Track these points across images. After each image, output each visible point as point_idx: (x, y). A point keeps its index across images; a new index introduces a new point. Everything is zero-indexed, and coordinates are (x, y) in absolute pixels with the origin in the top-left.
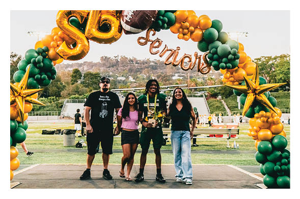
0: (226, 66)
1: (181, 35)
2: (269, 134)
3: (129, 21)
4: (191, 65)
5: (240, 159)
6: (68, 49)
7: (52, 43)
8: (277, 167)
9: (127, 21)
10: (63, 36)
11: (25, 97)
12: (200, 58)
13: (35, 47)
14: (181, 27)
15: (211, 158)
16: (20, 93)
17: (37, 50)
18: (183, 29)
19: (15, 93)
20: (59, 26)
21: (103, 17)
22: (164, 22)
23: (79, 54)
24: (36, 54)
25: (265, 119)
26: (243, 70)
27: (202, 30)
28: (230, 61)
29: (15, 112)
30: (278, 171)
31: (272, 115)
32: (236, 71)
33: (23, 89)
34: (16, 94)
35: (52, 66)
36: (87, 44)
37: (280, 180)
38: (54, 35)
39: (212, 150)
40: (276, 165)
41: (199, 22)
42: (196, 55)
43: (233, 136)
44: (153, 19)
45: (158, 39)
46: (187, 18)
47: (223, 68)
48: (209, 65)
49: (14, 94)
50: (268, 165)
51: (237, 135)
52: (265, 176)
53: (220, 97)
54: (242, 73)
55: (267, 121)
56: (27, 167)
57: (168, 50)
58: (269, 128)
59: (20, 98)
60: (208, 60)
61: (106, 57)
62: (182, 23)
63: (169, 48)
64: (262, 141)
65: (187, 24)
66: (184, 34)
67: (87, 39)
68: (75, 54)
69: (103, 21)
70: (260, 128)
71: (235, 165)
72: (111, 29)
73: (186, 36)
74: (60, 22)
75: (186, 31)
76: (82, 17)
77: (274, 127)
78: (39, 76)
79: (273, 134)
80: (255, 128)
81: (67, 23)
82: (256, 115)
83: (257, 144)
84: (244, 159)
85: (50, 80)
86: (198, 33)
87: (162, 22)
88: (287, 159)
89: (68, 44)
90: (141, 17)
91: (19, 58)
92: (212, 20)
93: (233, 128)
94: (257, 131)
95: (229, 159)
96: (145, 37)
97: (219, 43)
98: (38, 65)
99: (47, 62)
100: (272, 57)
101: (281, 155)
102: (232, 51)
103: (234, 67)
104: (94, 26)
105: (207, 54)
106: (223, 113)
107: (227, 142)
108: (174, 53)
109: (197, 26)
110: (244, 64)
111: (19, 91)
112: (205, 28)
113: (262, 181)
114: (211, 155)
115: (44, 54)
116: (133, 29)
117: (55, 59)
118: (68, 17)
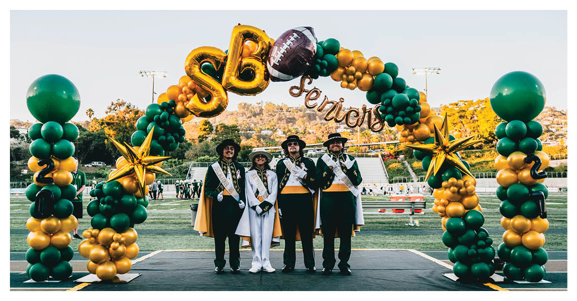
0: (403, 120)
1: (345, 83)
2: (460, 208)
3: (278, 64)
4: (358, 120)
5: (425, 242)
6: (201, 103)
7: (180, 96)
8: (472, 251)
9: (274, 64)
10: (193, 87)
11: (146, 166)
12: (370, 112)
13: (158, 102)
14: (345, 73)
15: (388, 241)
16: (141, 160)
17: (160, 104)
18: (348, 76)
19: (135, 159)
20: (189, 74)
21: (245, 61)
22: (322, 66)
23: (215, 110)
24: (159, 110)
25: (456, 189)
26: (425, 125)
27: (372, 76)
28: (409, 114)
29: (134, 185)
30: (473, 255)
31: (464, 183)
32: (417, 127)
33: (144, 155)
34: (136, 162)
35: (180, 125)
36: (225, 97)
37: (476, 268)
38: (183, 86)
39: (389, 230)
40: (470, 249)
41: (368, 65)
42: (364, 109)
43: (418, 210)
44: (308, 64)
45: (315, 88)
46: (353, 60)
47: (400, 124)
48: (382, 121)
49: (133, 162)
50: (461, 249)
51: (423, 209)
52: (455, 264)
53: (402, 156)
54: (425, 129)
55: (458, 192)
56: (146, 254)
57: (328, 103)
58: (461, 201)
59: (140, 167)
60: (381, 113)
61: (245, 104)
62: (347, 68)
63: (329, 100)
64: (452, 217)
65: (352, 69)
66: (349, 82)
67: (225, 90)
68: (211, 110)
69: (246, 66)
70: (449, 202)
71: (419, 250)
72: (255, 77)
73: (351, 85)
74: (190, 69)
75: (351, 77)
76: (217, 63)
77: (466, 199)
78: (164, 138)
79: (466, 208)
80: (443, 201)
81: (199, 70)
82: (444, 184)
83: (444, 221)
84: (431, 241)
85: (177, 142)
86: (367, 79)
87: (320, 66)
88: (485, 241)
89: (200, 98)
90: (294, 60)
91: (128, 107)
92: (385, 64)
93: (418, 200)
94: (445, 205)
95: (411, 241)
96: (299, 87)
97: (394, 93)
98: (163, 124)
99: (174, 119)
100: (474, 101)
101: (476, 236)
102: (411, 102)
103: (414, 121)
104: (233, 74)
105: (379, 107)
106: (406, 178)
107: (409, 218)
108: (336, 107)
109: (366, 70)
110: (427, 118)
111: (140, 158)
112: (375, 73)
113: (452, 269)
114: (387, 236)
115: (170, 110)
116: (282, 75)
117: (183, 115)
118: (199, 62)
